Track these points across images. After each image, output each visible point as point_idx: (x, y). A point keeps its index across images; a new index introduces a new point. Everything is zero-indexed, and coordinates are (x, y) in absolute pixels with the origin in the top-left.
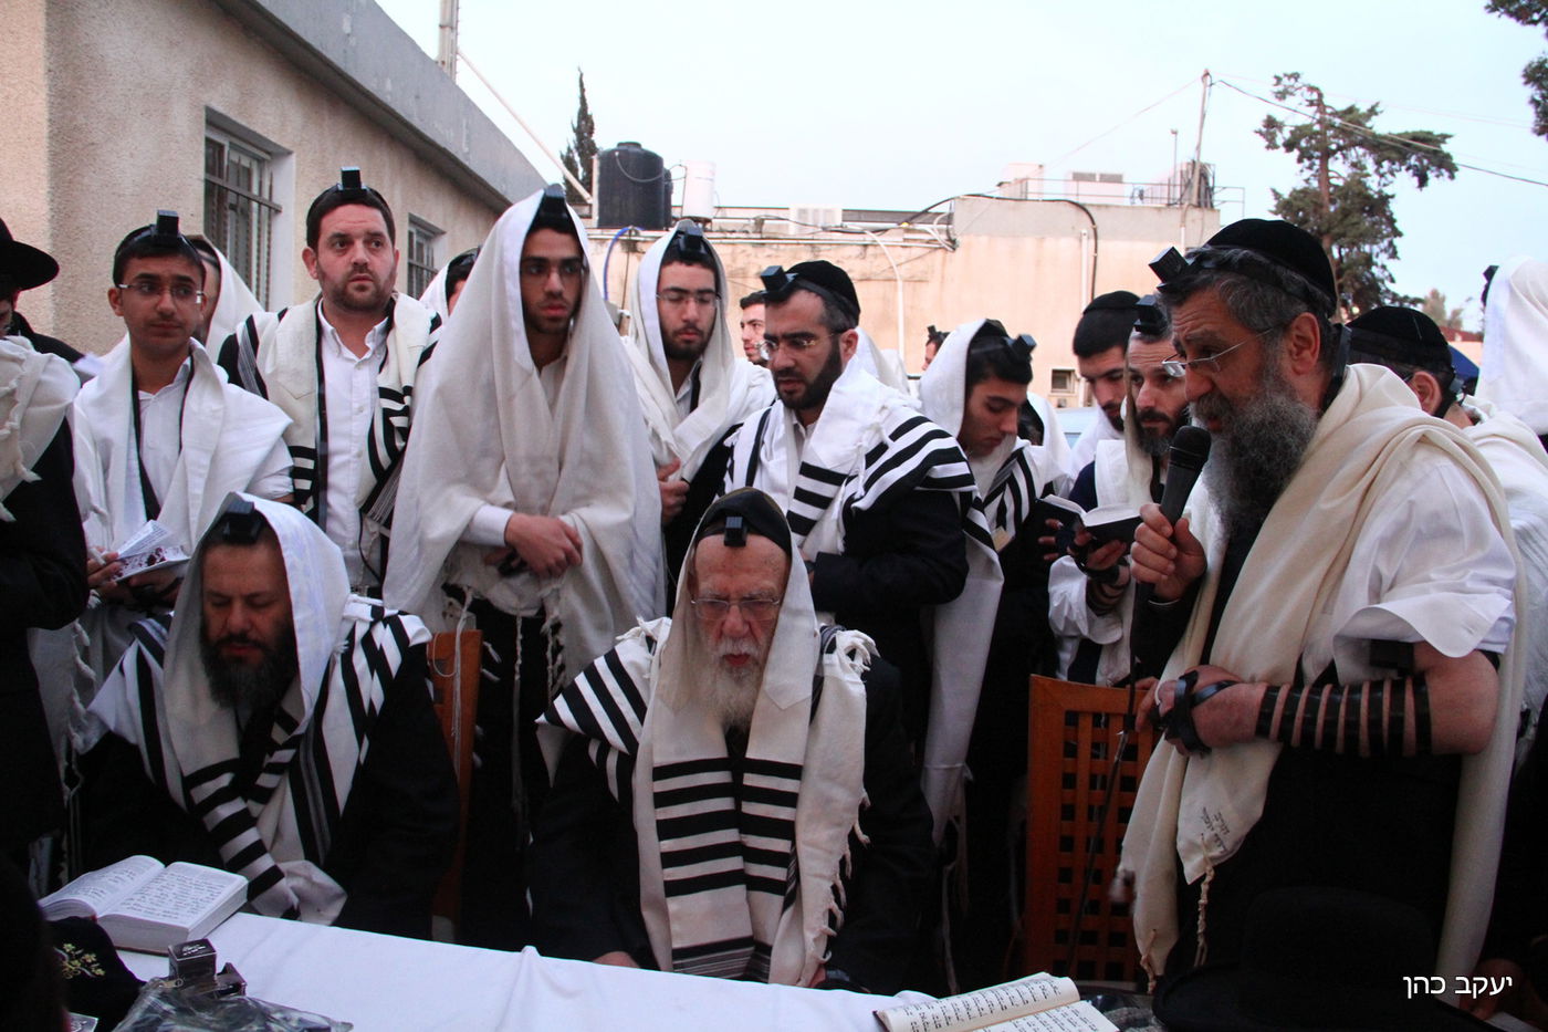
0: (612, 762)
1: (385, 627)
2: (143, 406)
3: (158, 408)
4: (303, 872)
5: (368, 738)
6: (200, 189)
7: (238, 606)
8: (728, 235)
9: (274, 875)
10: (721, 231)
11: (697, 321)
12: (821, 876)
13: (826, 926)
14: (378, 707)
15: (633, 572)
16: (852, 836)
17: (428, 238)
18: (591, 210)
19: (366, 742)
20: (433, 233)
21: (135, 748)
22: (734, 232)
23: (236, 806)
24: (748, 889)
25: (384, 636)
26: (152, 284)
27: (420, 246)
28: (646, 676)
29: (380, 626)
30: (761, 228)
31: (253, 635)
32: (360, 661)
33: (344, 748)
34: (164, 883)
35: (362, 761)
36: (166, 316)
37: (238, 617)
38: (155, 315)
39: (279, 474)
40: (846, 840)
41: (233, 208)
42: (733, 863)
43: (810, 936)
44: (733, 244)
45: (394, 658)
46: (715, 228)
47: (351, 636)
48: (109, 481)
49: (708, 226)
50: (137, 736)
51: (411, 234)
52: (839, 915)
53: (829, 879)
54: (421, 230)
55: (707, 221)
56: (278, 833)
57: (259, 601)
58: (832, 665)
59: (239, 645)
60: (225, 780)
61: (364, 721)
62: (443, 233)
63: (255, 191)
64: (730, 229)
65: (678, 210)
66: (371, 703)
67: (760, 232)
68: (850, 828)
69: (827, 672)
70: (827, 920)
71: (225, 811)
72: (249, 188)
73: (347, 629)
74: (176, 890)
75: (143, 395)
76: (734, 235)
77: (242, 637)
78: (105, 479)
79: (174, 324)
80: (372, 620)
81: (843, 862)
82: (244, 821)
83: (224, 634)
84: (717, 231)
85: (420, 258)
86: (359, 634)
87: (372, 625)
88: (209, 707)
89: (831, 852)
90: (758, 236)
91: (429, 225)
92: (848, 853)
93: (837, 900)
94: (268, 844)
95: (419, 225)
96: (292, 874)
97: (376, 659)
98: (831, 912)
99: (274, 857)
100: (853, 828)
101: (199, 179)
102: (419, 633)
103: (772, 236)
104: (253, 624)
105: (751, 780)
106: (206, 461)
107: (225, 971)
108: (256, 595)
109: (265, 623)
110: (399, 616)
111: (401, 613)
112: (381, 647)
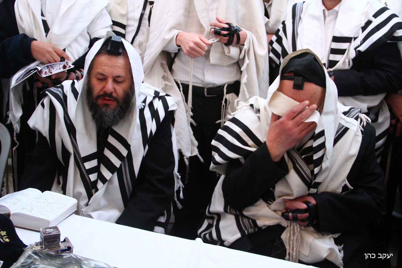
1: (159, 100)
7: (110, 81)
19: (147, 147)
25: (158, 105)
29: (157, 99)
31: (114, 95)
32: (147, 113)
35: (144, 156)
37: (110, 86)
45: (162, 114)
47: (145, 101)
50: (46, 133)
57: (119, 80)
59: (108, 98)
66: (151, 131)
77: (110, 95)
80: (154, 95)
83: (102, 93)
87: (154, 98)
97: (155, 114)
102: (173, 105)
107: (65, 241)
108: (119, 77)
109: (120, 90)
110: (166, 97)
111: (167, 95)
112: (157, 109)
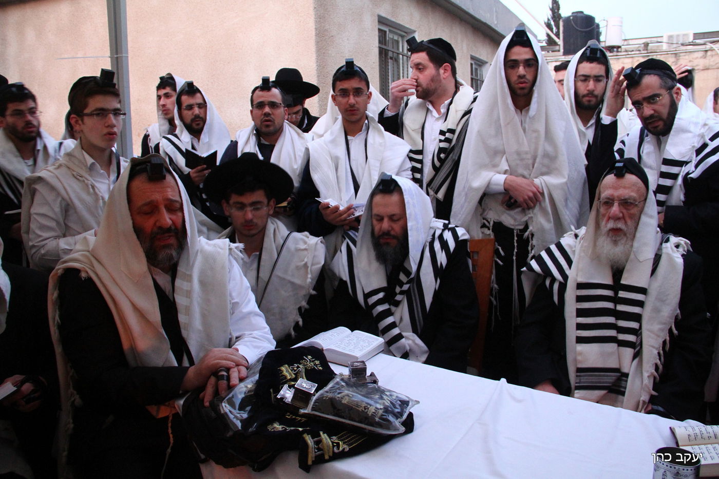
0: (556, 286)
1: (449, 232)
2: (350, 142)
3: (356, 143)
4: (411, 338)
5: (440, 279)
6: (376, 51)
7: (386, 220)
8: (630, 53)
9: (399, 337)
10: (626, 51)
11: (593, 91)
12: (653, 347)
13: (654, 371)
14: (444, 265)
15: (567, 208)
16: (670, 331)
17: (480, 66)
18: (560, 47)
19: (439, 281)
20: (482, 63)
21: (346, 282)
22: (633, 51)
23: (385, 307)
24: (619, 346)
25: (448, 236)
26: (345, 93)
27: (476, 69)
28: (573, 249)
29: (446, 231)
30: (647, 48)
31: (392, 233)
32: (437, 245)
33: (429, 283)
34: (350, 338)
35: (437, 289)
36: (352, 106)
37: (386, 225)
38: (348, 106)
39: (407, 170)
40: (668, 331)
41: (391, 58)
42: (612, 333)
43: (646, 375)
44: (632, 57)
45: (452, 245)
46: (623, 50)
47: (434, 235)
48: (339, 174)
49: (620, 50)
50: (346, 277)
51: (472, 64)
52: (661, 367)
53: (657, 349)
54: (477, 62)
55: (619, 47)
56: (401, 319)
57: (395, 218)
58: (666, 248)
59: (386, 237)
60: (381, 295)
61: (438, 271)
62: (487, 63)
63: (401, 50)
64: (631, 50)
65: (604, 43)
66: (441, 264)
67: (647, 50)
68: (670, 327)
69: (664, 251)
70: (654, 368)
71: (380, 308)
72: (398, 49)
73: (432, 232)
74: (355, 341)
75: (349, 138)
76: (633, 53)
78: (337, 173)
79: (355, 109)
80: (443, 228)
81: (664, 342)
82: (388, 313)
83: (380, 233)
84: (624, 52)
85: (477, 75)
86: (437, 235)
87: (443, 230)
88: (375, 265)
89: (658, 336)
90: (646, 52)
91: (480, 59)
92: (668, 338)
93: (660, 359)
94: (398, 323)
95: (476, 60)
96: (407, 338)
97: (444, 245)
98: (656, 365)
99: (400, 329)
100: (671, 327)
101: (376, 47)
102: (463, 235)
103: (653, 51)
104: (393, 229)
105: (622, 294)
106: (378, 165)
107: (371, 375)
108: (394, 215)
109: (397, 227)
110: (456, 228)
111: (457, 226)
112: (446, 240)
